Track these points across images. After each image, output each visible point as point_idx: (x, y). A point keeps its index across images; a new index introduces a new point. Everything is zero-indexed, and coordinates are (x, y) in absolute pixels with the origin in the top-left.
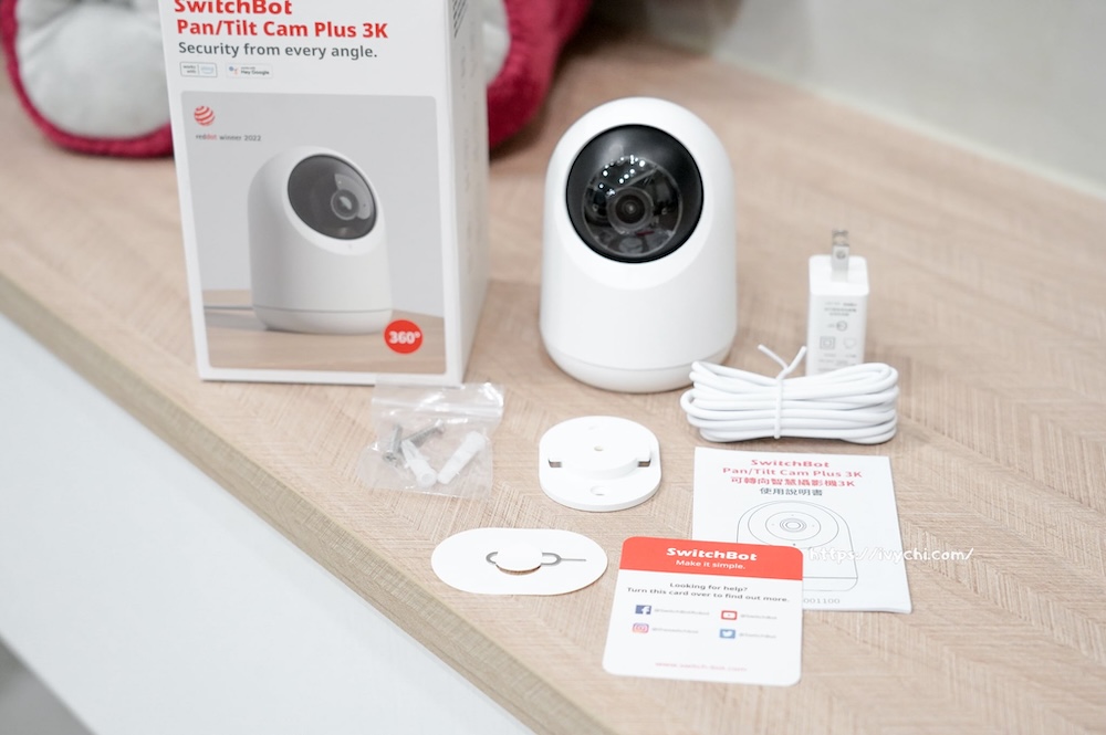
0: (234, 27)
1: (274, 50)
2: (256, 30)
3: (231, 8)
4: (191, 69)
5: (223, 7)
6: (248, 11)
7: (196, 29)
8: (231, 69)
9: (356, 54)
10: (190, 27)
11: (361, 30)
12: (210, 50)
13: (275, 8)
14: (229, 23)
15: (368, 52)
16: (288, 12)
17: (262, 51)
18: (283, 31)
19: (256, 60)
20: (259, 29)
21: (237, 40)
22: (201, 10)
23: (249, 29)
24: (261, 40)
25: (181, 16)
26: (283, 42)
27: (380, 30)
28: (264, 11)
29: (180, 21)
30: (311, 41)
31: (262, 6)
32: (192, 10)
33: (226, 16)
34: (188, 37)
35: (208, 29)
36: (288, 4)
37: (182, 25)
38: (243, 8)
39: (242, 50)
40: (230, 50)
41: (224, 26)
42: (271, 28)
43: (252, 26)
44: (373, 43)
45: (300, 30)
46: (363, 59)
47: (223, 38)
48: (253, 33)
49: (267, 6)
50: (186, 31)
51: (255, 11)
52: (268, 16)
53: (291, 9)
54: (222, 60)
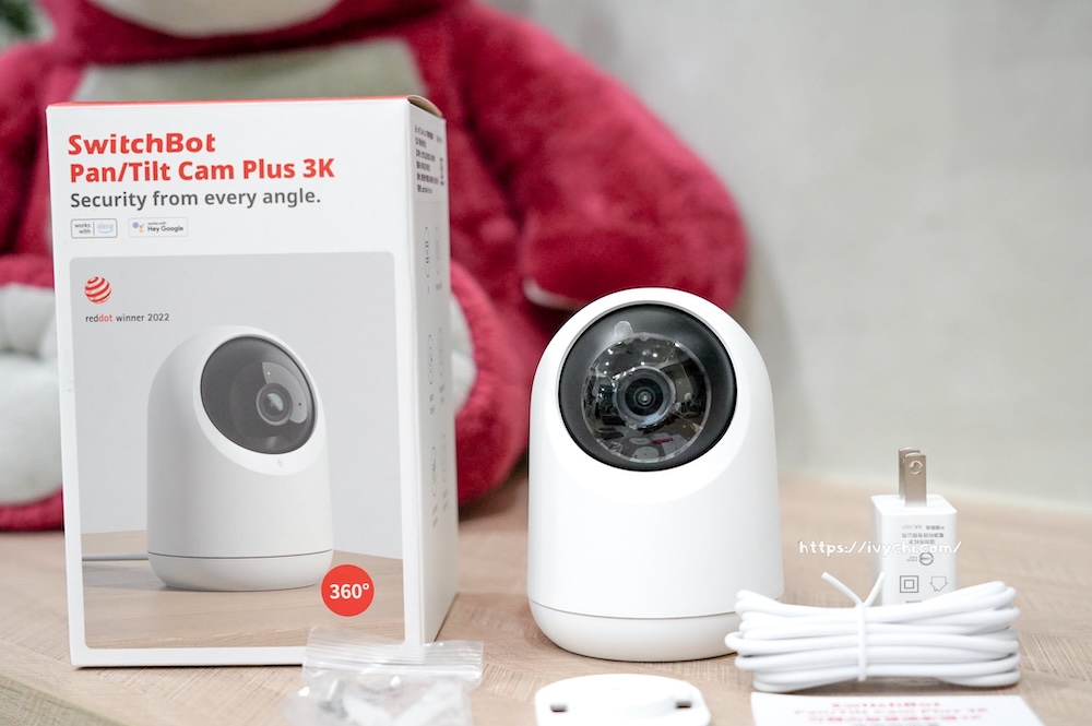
0: (141, 170)
1: (191, 198)
2: (169, 173)
3: (140, 146)
4: (84, 228)
5: (128, 146)
6: (160, 150)
7: (94, 175)
8: (136, 225)
9: (293, 200)
10: (86, 173)
11: (300, 169)
12: (111, 202)
13: (194, 145)
14: (136, 166)
15: (310, 197)
16: (210, 149)
17: (175, 200)
18: (202, 173)
19: (167, 213)
20: (173, 173)
21: (145, 188)
22: (101, 151)
23: (160, 173)
24: (176, 186)
25: (76, 159)
26: (201, 188)
27: (325, 168)
28: (180, 149)
29: (73, 167)
30: (238, 185)
31: (178, 142)
32: (90, 151)
33: (132, 157)
34: (83, 187)
35: (109, 174)
36: (210, 139)
37: (76, 171)
38: (155, 146)
39: (150, 200)
40: (135, 201)
41: (130, 170)
42: (188, 171)
43: (165, 168)
44: (316, 184)
45: (225, 171)
46: (303, 206)
47: (128, 185)
48: (166, 178)
49: (184, 142)
50: (81, 179)
51: (169, 150)
52: (185, 155)
53: (214, 145)
54: (124, 213)
